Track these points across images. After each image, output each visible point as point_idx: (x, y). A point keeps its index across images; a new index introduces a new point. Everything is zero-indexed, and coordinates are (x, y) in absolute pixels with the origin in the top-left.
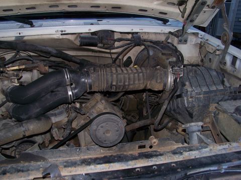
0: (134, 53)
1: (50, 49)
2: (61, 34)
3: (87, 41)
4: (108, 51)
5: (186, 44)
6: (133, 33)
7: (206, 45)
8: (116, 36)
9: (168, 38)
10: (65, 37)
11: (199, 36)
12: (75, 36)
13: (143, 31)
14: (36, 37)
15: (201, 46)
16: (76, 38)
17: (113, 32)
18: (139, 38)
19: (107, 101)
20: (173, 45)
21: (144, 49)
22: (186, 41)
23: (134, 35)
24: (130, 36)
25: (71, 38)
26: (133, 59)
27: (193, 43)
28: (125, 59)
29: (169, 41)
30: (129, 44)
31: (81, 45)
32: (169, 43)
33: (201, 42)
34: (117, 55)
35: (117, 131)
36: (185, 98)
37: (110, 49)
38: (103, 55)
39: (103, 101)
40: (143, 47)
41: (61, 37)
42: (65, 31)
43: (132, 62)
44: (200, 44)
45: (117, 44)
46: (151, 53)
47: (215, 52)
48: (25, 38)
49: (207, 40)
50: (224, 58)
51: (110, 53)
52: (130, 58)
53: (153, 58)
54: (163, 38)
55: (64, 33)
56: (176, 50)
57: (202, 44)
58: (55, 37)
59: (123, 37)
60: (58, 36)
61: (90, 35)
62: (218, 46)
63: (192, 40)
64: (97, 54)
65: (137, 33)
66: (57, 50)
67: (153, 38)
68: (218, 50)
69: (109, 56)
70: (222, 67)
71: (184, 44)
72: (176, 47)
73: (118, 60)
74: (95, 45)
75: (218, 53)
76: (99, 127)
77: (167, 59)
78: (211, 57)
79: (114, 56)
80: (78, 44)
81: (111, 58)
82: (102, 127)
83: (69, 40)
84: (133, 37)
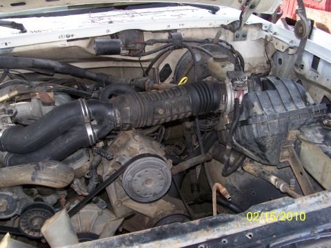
0: (172, 59)
2: (68, 41)
3: (106, 49)
4: (136, 59)
5: (245, 40)
6: (169, 31)
7: (274, 41)
8: (146, 37)
9: (219, 34)
10: (72, 44)
11: (264, 28)
12: (88, 41)
13: (185, 27)
14: (32, 48)
15: (266, 42)
16: (90, 44)
17: (141, 32)
18: (180, 37)
19: (142, 135)
20: (227, 44)
21: (187, 53)
22: (244, 36)
23: (172, 34)
24: (165, 36)
25: (83, 44)
26: (173, 67)
27: (255, 38)
28: (161, 68)
29: (222, 38)
30: (165, 47)
31: (97, 54)
32: (221, 41)
33: (266, 37)
34: (150, 63)
35: (162, 179)
36: (254, 126)
37: (140, 56)
38: (130, 64)
39: (137, 137)
40: (185, 50)
41: (68, 44)
42: (72, 36)
43: (171, 72)
44: (265, 40)
45: (148, 48)
46: (198, 58)
47: (287, 50)
48: (16, 50)
49: (275, 34)
50: (300, 58)
51: (140, 61)
52: (167, 66)
53: (201, 65)
54: (212, 35)
55: (71, 38)
56: (232, 51)
57: (268, 40)
58: (59, 45)
59: (157, 39)
60: (63, 43)
61: (109, 37)
62: (292, 42)
63: (253, 34)
64: (121, 64)
65: (176, 30)
67: (199, 35)
68: (291, 48)
69: (138, 65)
70: (298, 71)
71: (241, 40)
72: (231, 46)
73: (151, 70)
74: (118, 52)
75: (291, 51)
76: (136, 177)
77: (223, 66)
78: (281, 56)
79: (146, 65)
80: (93, 52)
81: (142, 67)
82: (139, 176)
83: (79, 48)
84: (171, 37)
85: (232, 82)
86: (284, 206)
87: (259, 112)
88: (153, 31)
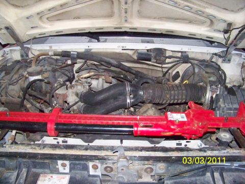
0: (182, 68)
1: (111, 61)
2: (122, 50)
3: (143, 57)
4: (160, 65)
5: (229, 63)
6: (182, 52)
8: (168, 54)
9: (212, 58)
10: (125, 51)
11: (242, 57)
12: (133, 51)
13: (191, 50)
14: (102, 51)
15: (243, 66)
16: (134, 53)
17: (166, 50)
18: (187, 57)
19: (156, 108)
20: (217, 64)
21: (190, 66)
22: (229, 61)
23: (183, 54)
24: (179, 55)
25: (130, 53)
26: (181, 74)
27: (237, 63)
28: (174, 73)
29: (213, 60)
30: (178, 61)
31: (138, 60)
32: (213, 62)
33: (243, 63)
36: (218, 112)
37: (162, 64)
38: (155, 68)
39: (153, 108)
40: (190, 64)
41: (122, 51)
43: (180, 76)
45: (168, 60)
46: (197, 70)
48: (92, 51)
51: (162, 67)
52: (178, 72)
53: (198, 75)
54: (208, 58)
55: (124, 48)
56: (219, 69)
58: (117, 51)
59: (174, 56)
60: (119, 50)
61: (146, 51)
63: (236, 60)
64: (150, 67)
65: (186, 52)
66: (117, 62)
67: (201, 57)
69: (160, 69)
71: (227, 63)
72: (219, 66)
73: (168, 74)
74: (150, 60)
77: (209, 77)
79: (165, 70)
80: (135, 57)
81: (162, 71)
83: (128, 54)
84: (182, 56)
86: (220, 150)
87: (222, 106)
88: (172, 51)
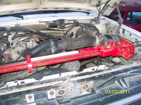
1: (33, 30)
2: (39, 22)
3: (53, 25)
6: (74, 20)
7: (110, 24)
8: (66, 22)
10: (41, 23)
11: (106, 20)
12: (46, 23)
13: (79, 19)
15: (107, 25)
17: (64, 20)
18: (78, 22)
20: (94, 25)
21: (80, 28)
22: (99, 23)
24: (72, 22)
25: (44, 24)
26: (75, 33)
27: (103, 23)
28: (70, 33)
29: (91, 23)
30: (72, 26)
31: (49, 27)
32: (91, 24)
33: (107, 23)
34: (67, 31)
35: (77, 66)
37: (63, 29)
41: (39, 24)
42: (41, 21)
43: (74, 35)
44: (106, 24)
45: (67, 26)
46: (84, 29)
47: (114, 27)
48: (20, 25)
49: (110, 22)
50: (119, 30)
51: (63, 31)
52: (72, 32)
53: (85, 32)
54: (88, 22)
55: (40, 21)
57: (107, 24)
58: (36, 24)
61: (53, 22)
62: (116, 24)
64: (56, 32)
65: (76, 20)
66: (36, 30)
67: (84, 22)
68: (116, 26)
69: (63, 32)
70: (118, 34)
71: (98, 24)
72: (95, 26)
73: (67, 34)
74: (56, 27)
75: (116, 28)
76: (69, 65)
77: (93, 32)
78: (112, 30)
79: (65, 32)
80: (47, 26)
82: (70, 65)
84: (74, 22)
85: (98, 36)
88: (68, 20)
